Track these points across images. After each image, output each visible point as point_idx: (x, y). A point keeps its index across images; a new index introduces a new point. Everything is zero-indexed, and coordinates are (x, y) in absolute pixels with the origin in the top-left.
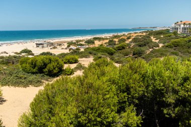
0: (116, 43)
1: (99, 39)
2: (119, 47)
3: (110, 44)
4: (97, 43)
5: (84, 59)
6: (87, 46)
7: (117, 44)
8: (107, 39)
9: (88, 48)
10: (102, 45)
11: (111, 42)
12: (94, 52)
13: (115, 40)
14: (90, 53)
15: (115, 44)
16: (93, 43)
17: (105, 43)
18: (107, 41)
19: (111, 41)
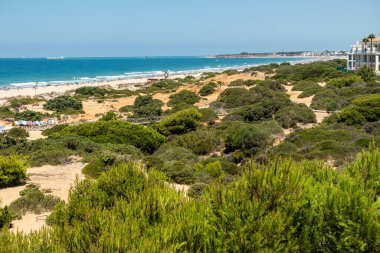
0: (164, 108)
1: (100, 94)
2: (174, 123)
3: (141, 113)
4: (93, 110)
5: (46, 168)
6: (54, 121)
7: (167, 112)
8: (128, 93)
9: (57, 128)
10: (109, 116)
11: (144, 106)
12: (86, 142)
13: (158, 96)
14: (72, 147)
15: (159, 113)
16: (78, 108)
17: (124, 109)
18: (130, 101)
19: (142, 102)
